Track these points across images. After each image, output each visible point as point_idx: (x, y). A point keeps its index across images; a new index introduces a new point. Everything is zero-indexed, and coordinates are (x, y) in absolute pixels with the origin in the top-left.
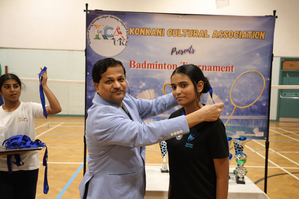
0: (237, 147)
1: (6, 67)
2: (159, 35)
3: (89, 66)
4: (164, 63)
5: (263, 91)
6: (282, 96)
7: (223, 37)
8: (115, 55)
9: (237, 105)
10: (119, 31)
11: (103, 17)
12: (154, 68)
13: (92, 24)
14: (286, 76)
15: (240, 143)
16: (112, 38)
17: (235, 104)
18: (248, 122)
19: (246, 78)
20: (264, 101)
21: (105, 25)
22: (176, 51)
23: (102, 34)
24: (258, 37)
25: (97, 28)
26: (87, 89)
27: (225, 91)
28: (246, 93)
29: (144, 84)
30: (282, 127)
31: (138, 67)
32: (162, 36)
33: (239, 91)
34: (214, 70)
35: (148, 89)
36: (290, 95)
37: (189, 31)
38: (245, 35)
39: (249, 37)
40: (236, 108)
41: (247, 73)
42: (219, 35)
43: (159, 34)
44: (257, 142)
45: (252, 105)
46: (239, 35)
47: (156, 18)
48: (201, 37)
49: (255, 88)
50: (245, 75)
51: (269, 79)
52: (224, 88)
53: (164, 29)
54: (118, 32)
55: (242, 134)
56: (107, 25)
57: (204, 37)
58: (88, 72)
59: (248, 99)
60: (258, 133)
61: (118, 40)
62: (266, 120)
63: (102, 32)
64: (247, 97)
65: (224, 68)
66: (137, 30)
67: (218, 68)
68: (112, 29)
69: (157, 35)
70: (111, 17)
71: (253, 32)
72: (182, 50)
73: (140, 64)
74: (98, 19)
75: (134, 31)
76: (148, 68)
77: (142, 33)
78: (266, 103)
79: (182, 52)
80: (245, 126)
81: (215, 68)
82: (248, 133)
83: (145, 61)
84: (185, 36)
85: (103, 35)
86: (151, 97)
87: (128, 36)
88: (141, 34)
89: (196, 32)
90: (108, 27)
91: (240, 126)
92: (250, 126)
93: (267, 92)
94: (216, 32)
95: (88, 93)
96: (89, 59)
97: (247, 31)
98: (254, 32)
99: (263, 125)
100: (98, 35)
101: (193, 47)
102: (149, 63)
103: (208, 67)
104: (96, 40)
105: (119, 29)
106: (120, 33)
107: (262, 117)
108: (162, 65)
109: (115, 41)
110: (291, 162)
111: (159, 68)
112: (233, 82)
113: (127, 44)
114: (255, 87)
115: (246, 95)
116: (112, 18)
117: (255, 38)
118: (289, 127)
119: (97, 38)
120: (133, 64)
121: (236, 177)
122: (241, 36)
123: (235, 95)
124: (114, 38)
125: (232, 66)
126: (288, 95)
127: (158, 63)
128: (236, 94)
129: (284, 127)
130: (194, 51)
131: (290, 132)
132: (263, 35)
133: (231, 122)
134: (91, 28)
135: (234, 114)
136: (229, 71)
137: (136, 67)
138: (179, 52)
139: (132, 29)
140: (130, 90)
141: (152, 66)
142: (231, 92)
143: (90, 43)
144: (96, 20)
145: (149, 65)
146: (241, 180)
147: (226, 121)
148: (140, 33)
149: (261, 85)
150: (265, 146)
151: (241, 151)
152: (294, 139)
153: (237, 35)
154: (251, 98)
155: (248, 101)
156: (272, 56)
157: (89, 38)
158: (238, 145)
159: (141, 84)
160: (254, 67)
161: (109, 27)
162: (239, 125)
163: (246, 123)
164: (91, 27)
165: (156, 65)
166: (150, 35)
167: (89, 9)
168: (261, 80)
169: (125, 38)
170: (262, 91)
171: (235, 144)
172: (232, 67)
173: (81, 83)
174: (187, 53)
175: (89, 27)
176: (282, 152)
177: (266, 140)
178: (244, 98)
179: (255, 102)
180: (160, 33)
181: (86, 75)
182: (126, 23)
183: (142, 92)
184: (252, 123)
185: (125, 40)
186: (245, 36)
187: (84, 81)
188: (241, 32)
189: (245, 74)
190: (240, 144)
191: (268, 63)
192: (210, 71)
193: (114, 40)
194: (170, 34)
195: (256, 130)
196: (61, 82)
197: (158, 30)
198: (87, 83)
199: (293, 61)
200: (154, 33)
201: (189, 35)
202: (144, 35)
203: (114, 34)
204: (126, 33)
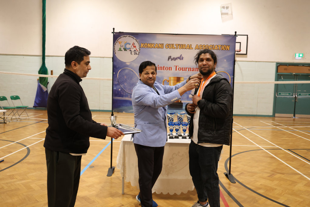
1: (52, 71)
2: (160, 48)
3: (115, 69)
6: (277, 95)
13: (117, 41)
16: (129, 50)
22: (171, 58)
24: (225, 49)
25: (120, 44)
26: (113, 83)
32: (162, 48)
34: (196, 71)
36: (284, 95)
37: (180, 45)
39: (219, 49)
41: (218, 72)
42: (199, 48)
47: (159, 37)
48: (188, 49)
51: (233, 77)
53: (163, 44)
54: (134, 46)
56: (126, 42)
57: (190, 49)
58: (114, 72)
61: (133, 51)
63: (123, 46)
66: (146, 44)
68: (130, 44)
69: (159, 47)
71: (222, 45)
74: (120, 38)
75: (144, 46)
79: (175, 59)
84: (177, 48)
85: (124, 48)
87: (140, 49)
88: (148, 47)
89: (184, 46)
94: (197, 46)
95: (114, 86)
96: (115, 63)
97: (217, 45)
98: (222, 46)
100: (121, 48)
101: (182, 56)
103: (192, 69)
105: (134, 44)
106: (135, 47)
108: (162, 67)
109: (131, 52)
110: (270, 143)
111: (160, 69)
113: (139, 53)
117: (223, 49)
118: (281, 121)
119: (120, 50)
122: (214, 48)
124: (131, 50)
126: (282, 95)
130: (183, 58)
131: (280, 124)
132: (228, 48)
138: (173, 58)
139: (142, 44)
143: (116, 53)
144: (119, 39)
153: (211, 47)
156: (235, 61)
157: (115, 50)
160: (223, 69)
161: (128, 43)
164: (116, 43)
165: (158, 67)
166: (154, 48)
167: (115, 31)
168: (227, 77)
169: (138, 50)
173: (110, 80)
174: (179, 60)
180: (161, 46)
181: (113, 74)
182: (139, 40)
186: (216, 48)
187: (112, 78)
188: (214, 46)
191: (233, 66)
192: (193, 71)
194: (167, 47)
196: (97, 79)
197: (160, 44)
198: (114, 79)
199: (287, 65)
200: (156, 47)
201: (180, 48)
202: (150, 48)
203: (131, 47)
204: (139, 47)
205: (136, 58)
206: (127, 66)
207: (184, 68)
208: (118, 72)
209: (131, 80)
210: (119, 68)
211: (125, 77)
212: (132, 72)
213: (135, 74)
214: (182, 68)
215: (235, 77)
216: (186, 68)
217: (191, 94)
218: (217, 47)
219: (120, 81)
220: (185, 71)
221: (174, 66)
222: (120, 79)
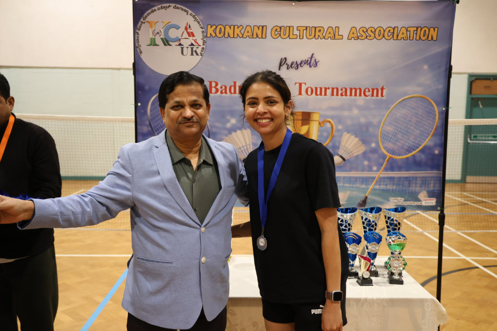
0: (390, 223)
2: (257, 36)
3: (140, 92)
5: (435, 129)
6: (471, 140)
7: (366, 38)
9: (390, 154)
10: (188, 31)
11: (162, 7)
13: (144, 20)
14: (477, 105)
15: (395, 216)
16: (177, 43)
17: (387, 151)
18: (410, 181)
19: (407, 107)
20: (436, 146)
21: (166, 22)
22: (287, 64)
23: (161, 37)
24: (426, 37)
25: (151, 27)
26: (138, 131)
27: (371, 130)
28: (405, 132)
29: (233, 121)
30: (470, 191)
31: (224, 91)
32: (262, 38)
33: (394, 130)
34: (351, 95)
35: (240, 129)
36: (484, 138)
37: (308, 28)
38: (403, 34)
39: (410, 37)
40: (389, 158)
41: (407, 99)
42: (359, 35)
43: (257, 34)
44: (425, 215)
45: (417, 153)
46: (393, 34)
47: (253, 8)
48: (330, 38)
49: (421, 125)
50: (404, 102)
51: (444, 109)
52: (368, 125)
53: (266, 26)
54: (188, 33)
55: (400, 201)
56: (168, 22)
57: (335, 39)
58: (139, 102)
59: (409, 143)
60: (426, 200)
61: (188, 46)
62: (440, 177)
63: (160, 33)
64: (409, 139)
65: (369, 91)
66: (221, 28)
67: (358, 91)
68: (178, 28)
69: (255, 36)
70: (175, 7)
72: (297, 62)
73: (226, 87)
74: (153, 12)
75: (215, 31)
77: (228, 34)
78: (440, 149)
79: (297, 65)
80: (404, 188)
81: (353, 91)
82: (410, 201)
83: (235, 81)
84: (301, 37)
85: (162, 39)
86: (246, 142)
87: (205, 39)
88: (226, 35)
89: (320, 30)
90: (170, 25)
91: (396, 189)
92: (414, 188)
93: (440, 131)
94: (354, 30)
95: (140, 138)
96: (141, 80)
97: (406, 27)
98: (419, 29)
99: (434, 187)
100: (155, 39)
101: (316, 57)
103: (342, 90)
104: (151, 47)
105: (190, 27)
106: (191, 34)
107: (433, 173)
109: (182, 49)
110: (484, 248)
112: (384, 115)
113: (203, 52)
114: (420, 123)
115: (406, 137)
116: (177, 9)
117: (420, 38)
118: (482, 191)
119: (153, 43)
120: (215, 87)
121: (388, 273)
122: (398, 36)
123: (387, 136)
124: (182, 43)
125: (381, 87)
126: (480, 138)
128: (389, 135)
129: (473, 191)
130: (318, 64)
131: (484, 200)
132: (433, 33)
133: (381, 181)
135: (386, 169)
136: (377, 95)
137: (219, 93)
138: (292, 64)
139: (211, 27)
140: (210, 132)
142: (381, 132)
143: (141, 52)
144: (150, 14)
146: (396, 277)
147: (373, 182)
148: (224, 34)
149: (432, 119)
150: (437, 222)
151: (397, 229)
152: (491, 211)
153: (389, 34)
154: (414, 141)
155: (409, 147)
156: (450, 68)
157: (139, 45)
158: (391, 221)
159: (228, 121)
160: (419, 89)
161: (172, 25)
162: (394, 187)
163: (406, 183)
164: (141, 25)
166: (242, 37)
168: (431, 110)
169: (200, 42)
170: (433, 128)
171: (387, 218)
172: (382, 89)
173: (128, 121)
174: (306, 67)
175: (139, 25)
176: (466, 231)
177: (439, 212)
178: (403, 142)
179: (421, 148)
180: (259, 33)
181: (136, 106)
182: (201, 17)
183: (230, 133)
184: (416, 184)
185: (199, 45)
186: (403, 36)
187: (134, 118)
188: (396, 29)
189: (404, 100)
190: (395, 219)
191: (445, 80)
192: (344, 96)
193: (182, 46)
194: (276, 35)
195: (423, 196)
196: (94, 120)
197: (256, 28)
198: (138, 120)
199: (490, 79)
200: (248, 34)
201: (308, 36)
202: (232, 36)
203: (181, 36)
204: (202, 35)
205: (197, 65)
207: (321, 89)
208: (148, 102)
210: (152, 92)
214: (316, 88)
215: (450, 110)
216: (326, 89)
217: (338, 155)
218: (405, 32)
219: (155, 126)
220: (323, 96)
221: (296, 83)
222: (156, 120)
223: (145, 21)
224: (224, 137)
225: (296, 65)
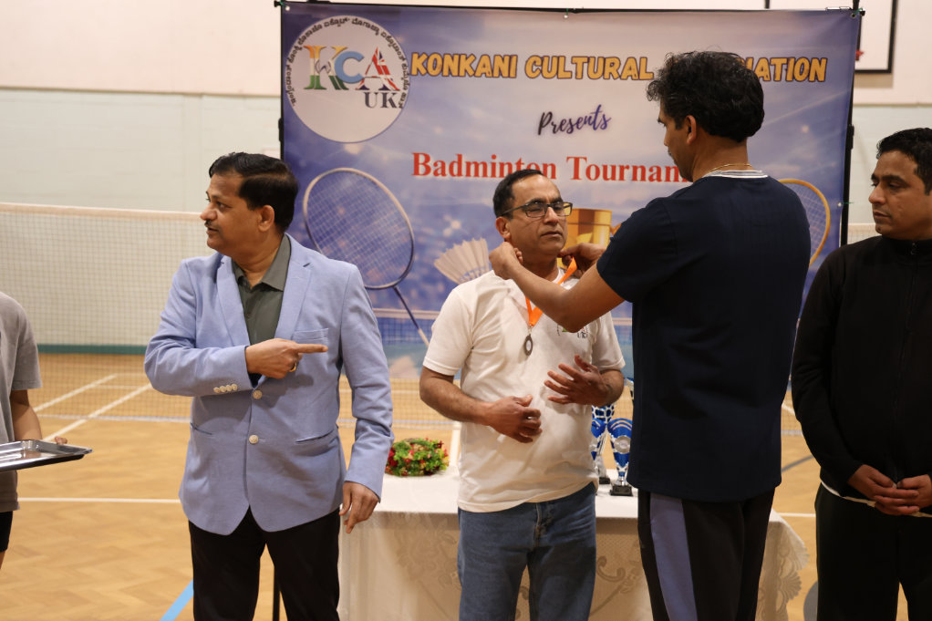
2: (500, 73)
4: (517, 161)
5: (825, 242)
8: (369, 137)
10: (379, 63)
11: (332, 20)
12: (485, 174)
13: (299, 43)
16: (358, 85)
21: (339, 48)
22: (552, 124)
23: (331, 74)
24: (805, 75)
25: (314, 57)
29: (456, 225)
31: (439, 172)
32: (509, 76)
34: (668, 179)
35: (468, 238)
37: (592, 60)
38: (762, 70)
39: (775, 76)
43: (500, 71)
47: (493, 24)
48: (630, 78)
51: (840, 205)
53: (517, 56)
54: (378, 67)
56: (344, 47)
57: (639, 79)
61: (377, 91)
63: (328, 68)
66: (435, 60)
68: (359, 58)
69: (496, 73)
70: (356, 22)
71: (788, 59)
72: (570, 120)
73: (443, 164)
74: (316, 29)
75: (425, 64)
76: (468, 174)
77: (449, 70)
79: (571, 126)
81: (672, 172)
83: (460, 153)
84: (579, 76)
85: (331, 78)
86: (478, 263)
87: (408, 79)
88: (446, 72)
89: (613, 64)
90: (348, 52)
96: (292, 149)
97: (769, 58)
98: (792, 61)
100: (318, 77)
101: (604, 110)
102: (471, 161)
103: (651, 170)
104: (312, 92)
105: (381, 57)
106: (383, 70)
108: (510, 166)
109: (367, 95)
113: (404, 102)
116: (358, 26)
117: (794, 77)
119: (316, 85)
120: (424, 164)
124: (367, 86)
127: (497, 161)
130: (608, 123)
132: (819, 69)
134: (297, 55)
137: (431, 174)
138: (562, 124)
139: (419, 57)
140: (414, 243)
141: (481, 167)
143: (294, 101)
144: (311, 33)
145: (473, 167)
148: (442, 70)
149: (818, 223)
156: (850, 132)
157: (290, 87)
159: (447, 224)
160: (795, 169)
161: (350, 53)
164: (295, 52)
165: (494, 165)
166: (474, 75)
168: (815, 207)
169: (400, 84)
170: (820, 239)
174: (587, 129)
175: (291, 53)
180: (504, 67)
182: (401, 39)
183: (450, 246)
185: (398, 90)
186: (762, 74)
188: (750, 61)
191: (840, 154)
192: (656, 182)
193: (366, 91)
194: (533, 72)
197: (498, 60)
200: (484, 70)
201: (592, 75)
202: (456, 74)
203: (366, 73)
204: (402, 71)
205: (392, 124)
206: (350, 160)
207: (614, 168)
208: (305, 190)
209: (368, 223)
210: (312, 170)
211: (341, 211)
212: (370, 189)
213: (386, 197)
214: (605, 168)
215: (850, 206)
216: (622, 168)
218: (766, 67)
219: (317, 231)
220: (617, 182)
221: (568, 158)
222: (317, 221)
223: (302, 46)
224: (439, 253)
225: (569, 126)
